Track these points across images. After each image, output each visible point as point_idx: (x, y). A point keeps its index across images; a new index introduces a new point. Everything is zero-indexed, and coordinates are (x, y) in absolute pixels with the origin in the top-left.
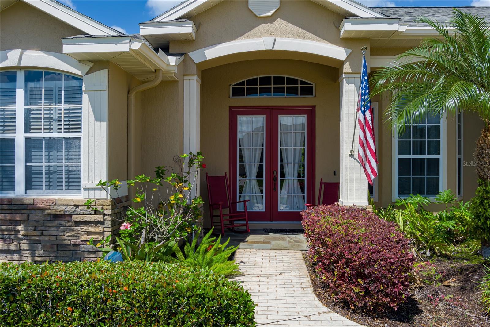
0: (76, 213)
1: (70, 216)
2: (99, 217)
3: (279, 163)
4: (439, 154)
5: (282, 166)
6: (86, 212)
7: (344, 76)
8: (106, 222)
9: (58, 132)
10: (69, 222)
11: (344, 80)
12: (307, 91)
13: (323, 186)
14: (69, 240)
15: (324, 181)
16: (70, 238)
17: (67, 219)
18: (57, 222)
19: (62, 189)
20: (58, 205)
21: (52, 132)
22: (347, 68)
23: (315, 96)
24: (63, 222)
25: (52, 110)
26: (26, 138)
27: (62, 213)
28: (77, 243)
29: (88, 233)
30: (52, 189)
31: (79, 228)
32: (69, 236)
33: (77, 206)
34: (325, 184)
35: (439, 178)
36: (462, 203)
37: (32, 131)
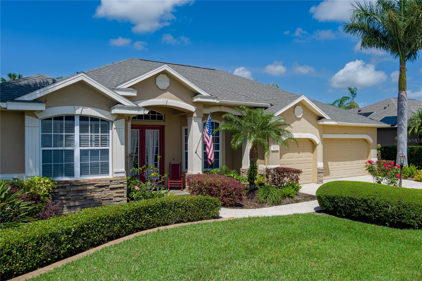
0: (111, 184)
1: (108, 186)
2: (122, 185)
3: (146, 155)
4: (219, 150)
5: (147, 156)
6: (116, 183)
7: (193, 118)
8: (125, 187)
9: (95, 146)
10: (107, 188)
11: (193, 120)
12: (160, 118)
13: (171, 166)
14: (108, 197)
15: (171, 164)
16: (108, 196)
17: (106, 187)
18: (101, 189)
19: (99, 174)
20: (102, 181)
21: (92, 147)
22: (195, 115)
23: (164, 121)
24: (104, 189)
25: (92, 135)
26: (80, 150)
27: (104, 185)
28: (112, 198)
29: (117, 193)
30: (92, 174)
31: (112, 191)
32: (108, 195)
33: (111, 181)
34: (172, 165)
35: (219, 160)
36: (231, 171)
37: (81, 146)
